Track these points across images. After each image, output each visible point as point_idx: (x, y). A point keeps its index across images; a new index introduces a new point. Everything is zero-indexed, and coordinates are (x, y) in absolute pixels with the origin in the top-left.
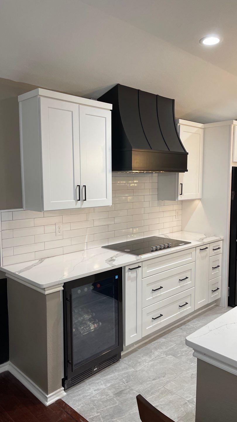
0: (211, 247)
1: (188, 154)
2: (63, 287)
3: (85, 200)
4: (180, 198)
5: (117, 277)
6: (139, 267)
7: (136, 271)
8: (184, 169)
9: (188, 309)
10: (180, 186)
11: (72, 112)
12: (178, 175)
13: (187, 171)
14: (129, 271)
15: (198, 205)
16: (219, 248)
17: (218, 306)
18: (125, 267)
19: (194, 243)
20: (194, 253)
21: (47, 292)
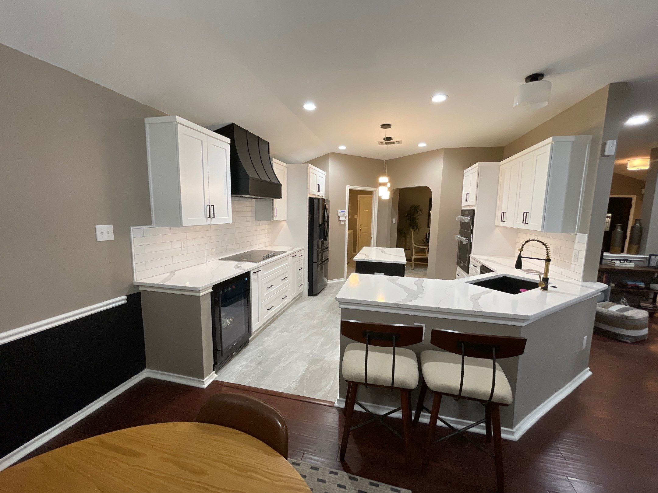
0: (298, 254)
1: (282, 185)
2: (212, 289)
3: (214, 218)
4: (275, 219)
5: (246, 279)
6: (260, 270)
7: (258, 274)
8: (279, 197)
9: (287, 300)
10: (275, 210)
11: (202, 141)
12: (273, 201)
13: (282, 198)
14: (253, 274)
15: (285, 224)
16: (302, 255)
17: (301, 297)
18: (251, 271)
19: (288, 253)
20: (289, 259)
21: (201, 294)
